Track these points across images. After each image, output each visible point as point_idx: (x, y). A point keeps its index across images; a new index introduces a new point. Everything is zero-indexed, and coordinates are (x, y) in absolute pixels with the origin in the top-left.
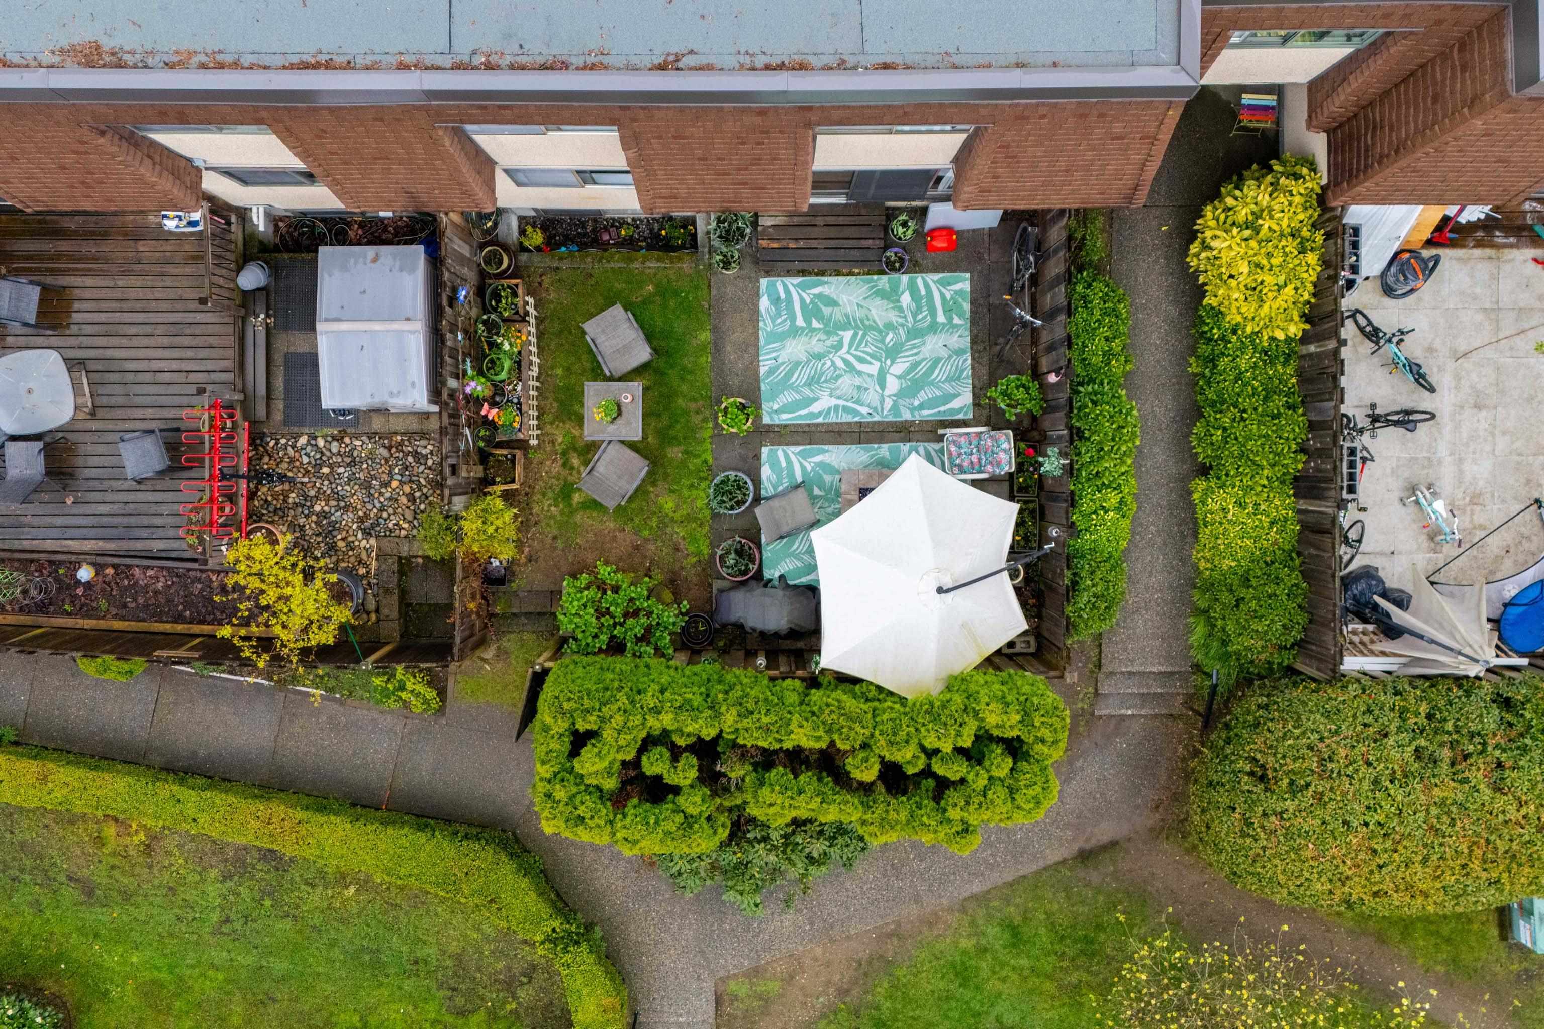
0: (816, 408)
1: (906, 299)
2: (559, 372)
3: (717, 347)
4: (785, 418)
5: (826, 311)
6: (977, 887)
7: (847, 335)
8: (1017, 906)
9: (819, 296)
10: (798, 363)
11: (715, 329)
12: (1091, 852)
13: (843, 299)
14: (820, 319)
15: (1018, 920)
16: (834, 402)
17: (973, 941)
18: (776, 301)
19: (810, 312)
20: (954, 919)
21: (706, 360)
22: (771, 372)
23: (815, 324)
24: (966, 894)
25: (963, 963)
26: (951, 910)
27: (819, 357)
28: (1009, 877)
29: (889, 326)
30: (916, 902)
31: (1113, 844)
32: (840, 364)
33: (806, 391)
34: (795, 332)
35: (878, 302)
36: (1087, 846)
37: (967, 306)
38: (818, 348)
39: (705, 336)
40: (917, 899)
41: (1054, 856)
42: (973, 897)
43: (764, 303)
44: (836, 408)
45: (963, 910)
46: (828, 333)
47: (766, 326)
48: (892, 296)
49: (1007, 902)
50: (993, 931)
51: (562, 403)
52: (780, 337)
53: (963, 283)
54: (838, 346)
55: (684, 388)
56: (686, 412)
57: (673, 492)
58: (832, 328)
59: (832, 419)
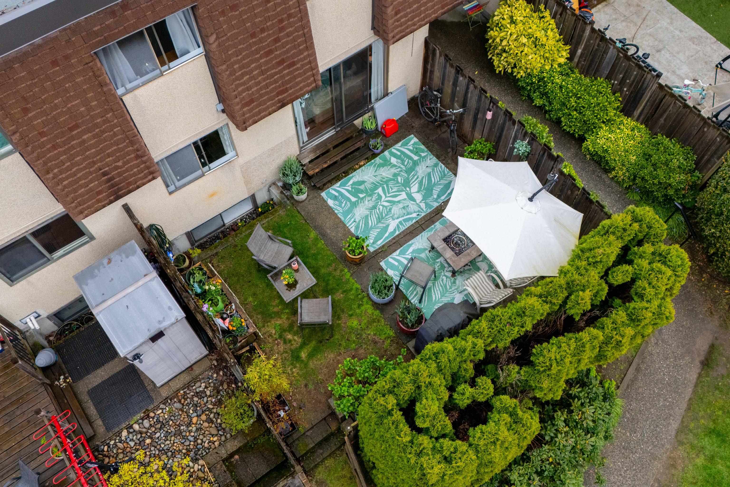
0: (391, 229)
1: (394, 160)
2: (251, 299)
3: (323, 235)
4: (380, 243)
5: (362, 187)
6: (675, 425)
7: (380, 191)
8: (703, 417)
9: (354, 183)
10: (367, 217)
11: (316, 228)
12: (707, 359)
13: (366, 178)
14: (362, 192)
15: (711, 425)
16: (397, 221)
17: (702, 457)
18: (335, 198)
19: (355, 192)
20: (681, 452)
21: (321, 244)
22: (357, 228)
23: (361, 196)
24: (674, 433)
25: (710, 475)
26: (675, 449)
27: (374, 207)
28: (684, 406)
29: (395, 175)
30: (655, 459)
31: (712, 347)
32: (386, 204)
33: (380, 225)
34: (354, 205)
35: (382, 169)
36: (702, 358)
37: (423, 147)
38: (371, 204)
39: (313, 234)
40: (654, 457)
41: (693, 375)
42: (678, 432)
43: (330, 202)
44: (400, 222)
45: (681, 443)
46: (370, 195)
47: (339, 211)
48: (386, 163)
49: (696, 419)
50: (706, 442)
51: (262, 313)
52: (350, 211)
53: (413, 140)
54: (380, 197)
55: (321, 263)
56: (330, 274)
57: (351, 315)
58: (370, 192)
59: (402, 229)
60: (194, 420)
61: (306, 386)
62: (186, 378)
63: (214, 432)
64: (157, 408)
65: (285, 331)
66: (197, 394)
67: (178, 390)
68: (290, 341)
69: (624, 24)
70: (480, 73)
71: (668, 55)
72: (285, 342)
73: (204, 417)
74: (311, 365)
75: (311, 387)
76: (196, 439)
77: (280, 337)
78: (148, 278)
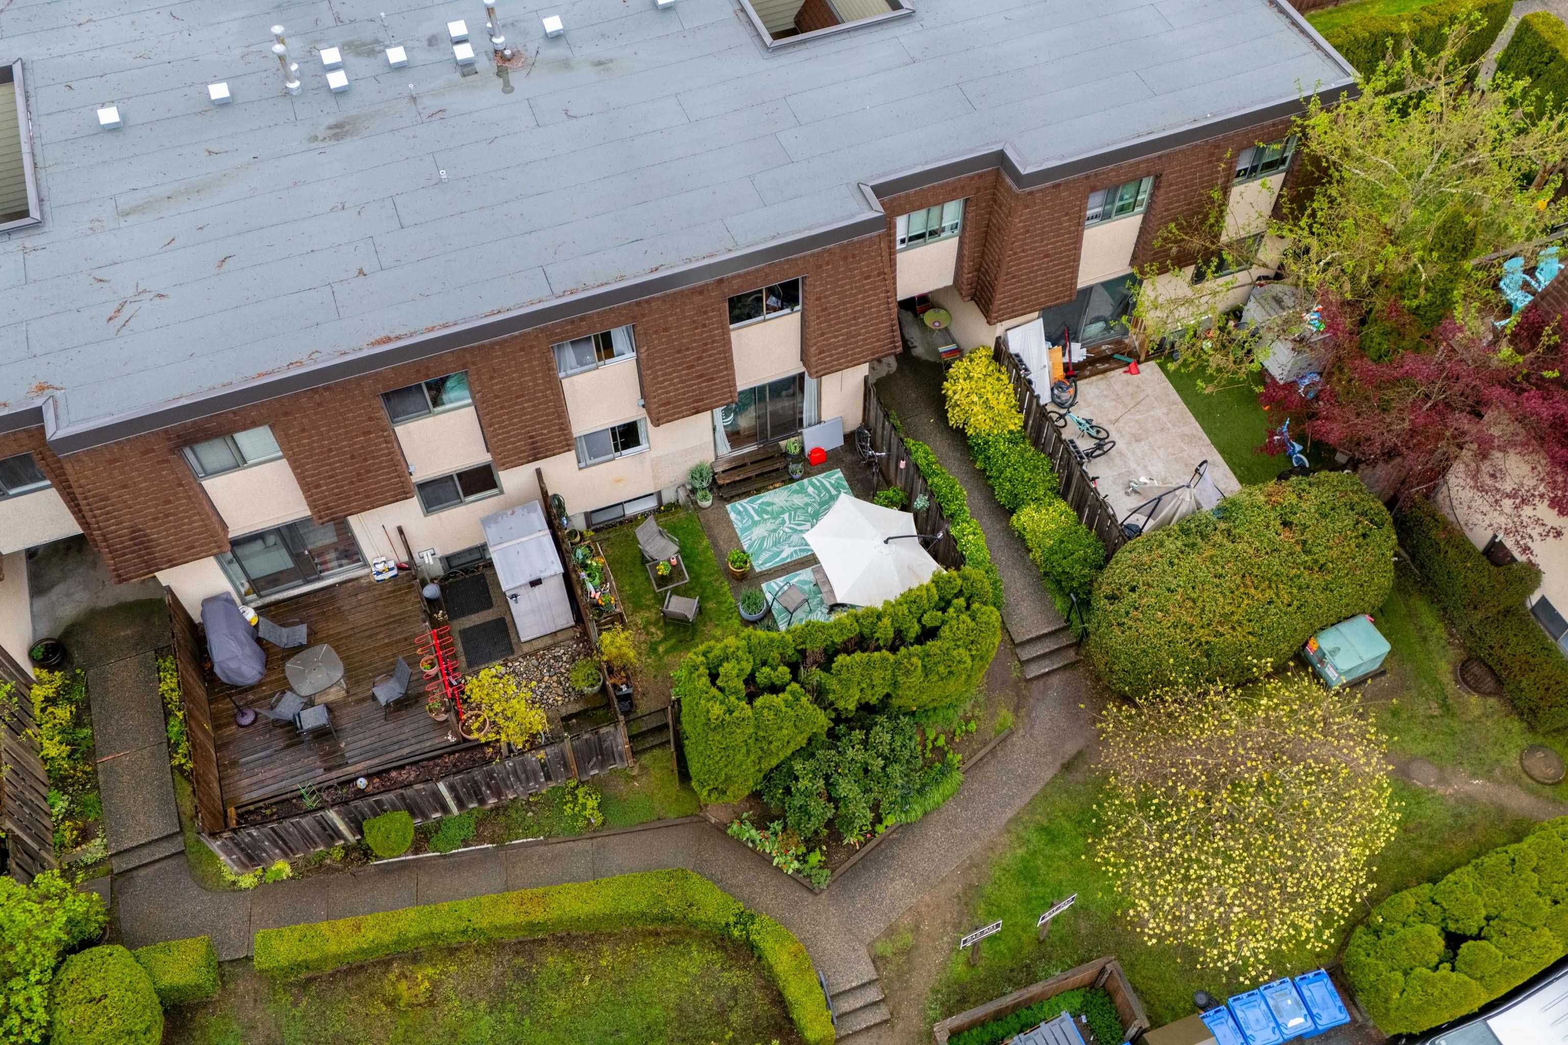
0: (784, 555)
1: (810, 490)
2: (627, 588)
3: (715, 545)
4: (768, 566)
5: (769, 509)
6: (1009, 814)
7: (786, 516)
8: (1040, 814)
9: (762, 503)
10: (764, 538)
11: (710, 537)
12: (1069, 763)
13: (776, 500)
14: (767, 513)
15: (1045, 823)
16: (792, 549)
17: (1024, 849)
18: (739, 513)
19: (760, 512)
20: (1005, 838)
21: (710, 553)
22: (750, 546)
23: (765, 516)
24: (1004, 821)
25: (1025, 867)
26: (1000, 835)
27: (774, 531)
28: (1028, 800)
29: (807, 505)
30: (976, 838)
31: (1080, 753)
32: (787, 530)
33: (775, 549)
34: (755, 523)
35: (796, 496)
36: (1065, 761)
37: (845, 483)
38: (773, 527)
39: (706, 542)
40: (976, 836)
41: (1048, 775)
42: (1010, 821)
43: (733, 516)
44: (795, 551)
45: (1009, 831)
46: (775, 518)
47: (738, 525)
48: (802, 491)
49: (1032, 813)
50: (1034, 837)
51: (634, 603)
52: (749, 528)
53: (838, 474)
54: (784, 522)
55: (704, 571)
56: (710, 583)
57: (717, 625)
58: (775, 516)
59: (795, 557)
60: (546, 679)
61: (655, 677)
62: (549, 641)
63: (561, 693)
64: (517, 660)
65: (650, 624)
66: (554, 658)
67: (539, 650)
68: (652, 634)
69: (1113, 403)
70: (935, 422)
71: (1146, 448)
72: (647, 634)
73: (555, 678)
74: (666, 659)
75: (659, 678)
76: (542, 693)
77: (644, 628)
78: (541, 534)
